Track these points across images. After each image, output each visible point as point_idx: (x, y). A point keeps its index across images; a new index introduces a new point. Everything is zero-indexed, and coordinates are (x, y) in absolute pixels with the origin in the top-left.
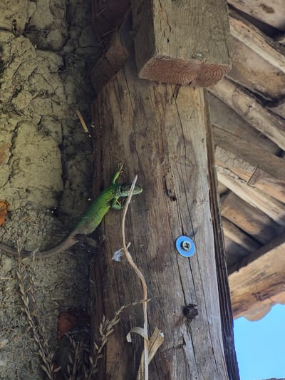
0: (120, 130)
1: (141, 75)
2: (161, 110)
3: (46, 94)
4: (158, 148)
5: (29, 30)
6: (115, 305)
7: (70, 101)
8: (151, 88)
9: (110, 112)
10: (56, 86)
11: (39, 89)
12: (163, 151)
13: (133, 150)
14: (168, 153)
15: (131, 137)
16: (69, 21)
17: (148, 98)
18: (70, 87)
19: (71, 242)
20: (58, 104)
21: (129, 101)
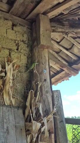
0: (36, 55)
1: (39, 47)
2: (41, 52)
3: (25, 50)
5: (23, 41)
6: (35, 79)
7: (29, 51)
8: (40, 49)
9: (34, 52)
10: (27, 49)
12: (42, 58)
13: (37, 58)
16: (29, 40)
18: (29, 49)
19: (29, 71)
20: (27, 51)
21: (37, 51)
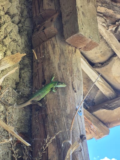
0: (53, 61)
2: (71, 56)
4: (70, 71)
6: (52, 131)
8: (67, 47)
9: (48, 53)
11: (13, 38)
13: (59, 69)
14: (73, 73)
15: (59, 64)
17: (65, 50)
20: (19, 46)
21: (58, 50)
